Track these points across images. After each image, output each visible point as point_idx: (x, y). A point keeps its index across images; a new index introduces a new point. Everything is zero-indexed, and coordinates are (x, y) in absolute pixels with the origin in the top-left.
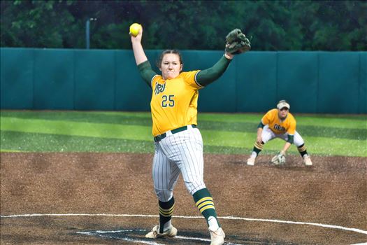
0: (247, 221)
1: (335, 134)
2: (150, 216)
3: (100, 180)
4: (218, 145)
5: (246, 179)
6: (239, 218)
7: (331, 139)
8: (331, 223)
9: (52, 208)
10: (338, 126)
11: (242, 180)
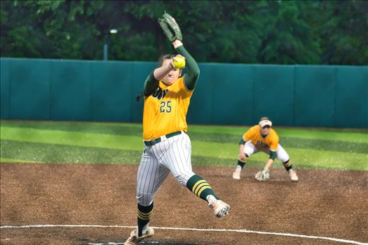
0: (260, 234)
1: (352, 148)
2: (163, 228)
3: (114, 192)
4: (233, 158)
5: (260, 192)
6: (252, 232)
7: (347, 153)
8: (344, 238)
9: (65, 219)
10: (355, 141)
11: (256, 193)
